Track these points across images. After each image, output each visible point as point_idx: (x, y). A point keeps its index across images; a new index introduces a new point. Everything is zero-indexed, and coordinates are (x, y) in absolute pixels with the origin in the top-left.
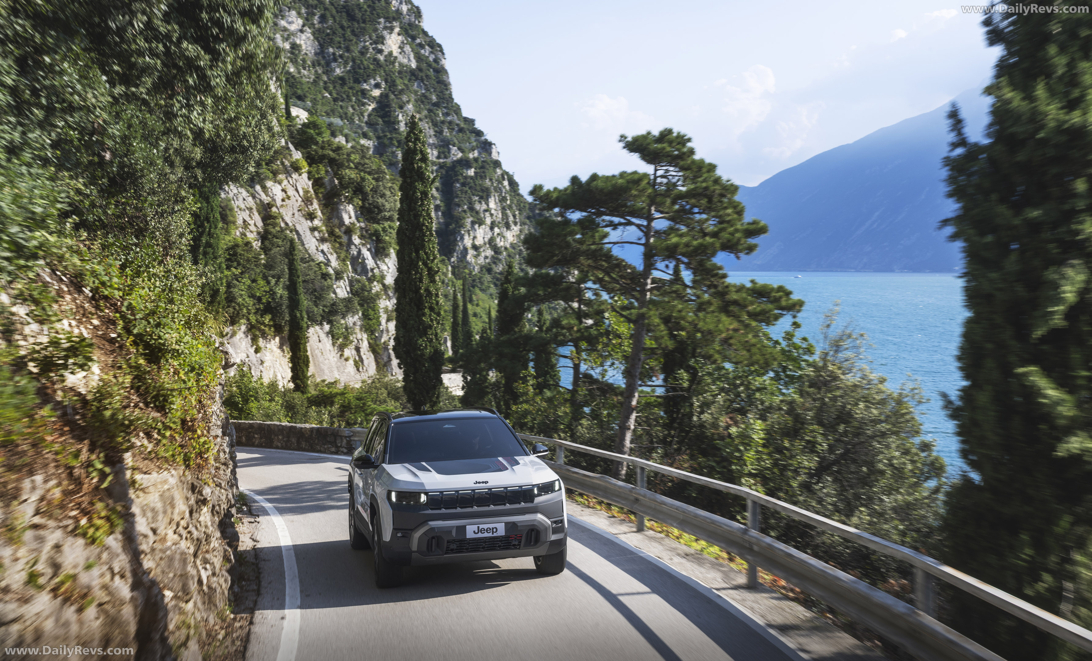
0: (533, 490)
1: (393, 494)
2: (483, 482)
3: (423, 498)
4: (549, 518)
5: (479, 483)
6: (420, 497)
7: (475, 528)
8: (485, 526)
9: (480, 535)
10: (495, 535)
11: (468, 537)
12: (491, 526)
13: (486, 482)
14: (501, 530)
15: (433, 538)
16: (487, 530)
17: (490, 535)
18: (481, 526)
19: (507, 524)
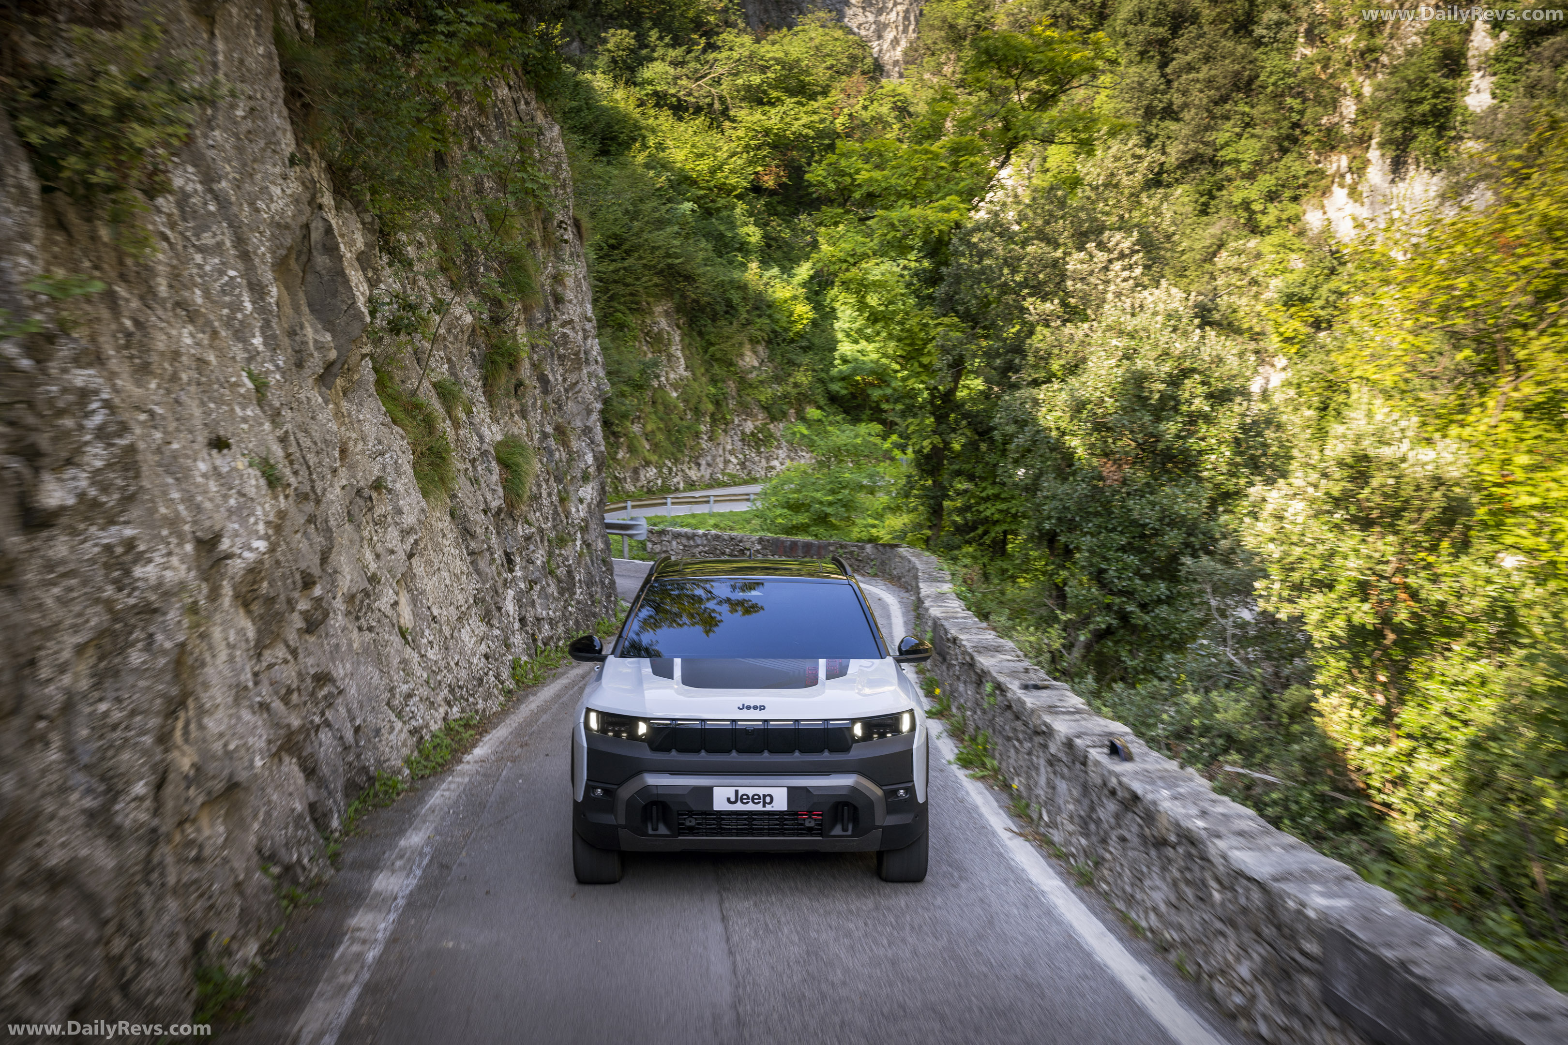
0: (850, 729)
1: (593, 716)
2: (755, 708)
3: (642, 729)
4: (880, 785)
5: (749, 708)
6: (637, 727)
7: (730, 792)
8: (751, 791)
9: (739, 807)
10: (768, 808)
11: (716, 807)
12: (761, 791)
13: (762, 708)
14: (780, 802)
15: (654, 803)
16: (754, 799)
17: (759, 808)
18: (742, 791)
19: (792, 790)
